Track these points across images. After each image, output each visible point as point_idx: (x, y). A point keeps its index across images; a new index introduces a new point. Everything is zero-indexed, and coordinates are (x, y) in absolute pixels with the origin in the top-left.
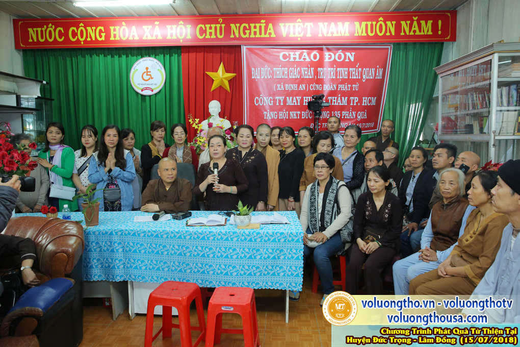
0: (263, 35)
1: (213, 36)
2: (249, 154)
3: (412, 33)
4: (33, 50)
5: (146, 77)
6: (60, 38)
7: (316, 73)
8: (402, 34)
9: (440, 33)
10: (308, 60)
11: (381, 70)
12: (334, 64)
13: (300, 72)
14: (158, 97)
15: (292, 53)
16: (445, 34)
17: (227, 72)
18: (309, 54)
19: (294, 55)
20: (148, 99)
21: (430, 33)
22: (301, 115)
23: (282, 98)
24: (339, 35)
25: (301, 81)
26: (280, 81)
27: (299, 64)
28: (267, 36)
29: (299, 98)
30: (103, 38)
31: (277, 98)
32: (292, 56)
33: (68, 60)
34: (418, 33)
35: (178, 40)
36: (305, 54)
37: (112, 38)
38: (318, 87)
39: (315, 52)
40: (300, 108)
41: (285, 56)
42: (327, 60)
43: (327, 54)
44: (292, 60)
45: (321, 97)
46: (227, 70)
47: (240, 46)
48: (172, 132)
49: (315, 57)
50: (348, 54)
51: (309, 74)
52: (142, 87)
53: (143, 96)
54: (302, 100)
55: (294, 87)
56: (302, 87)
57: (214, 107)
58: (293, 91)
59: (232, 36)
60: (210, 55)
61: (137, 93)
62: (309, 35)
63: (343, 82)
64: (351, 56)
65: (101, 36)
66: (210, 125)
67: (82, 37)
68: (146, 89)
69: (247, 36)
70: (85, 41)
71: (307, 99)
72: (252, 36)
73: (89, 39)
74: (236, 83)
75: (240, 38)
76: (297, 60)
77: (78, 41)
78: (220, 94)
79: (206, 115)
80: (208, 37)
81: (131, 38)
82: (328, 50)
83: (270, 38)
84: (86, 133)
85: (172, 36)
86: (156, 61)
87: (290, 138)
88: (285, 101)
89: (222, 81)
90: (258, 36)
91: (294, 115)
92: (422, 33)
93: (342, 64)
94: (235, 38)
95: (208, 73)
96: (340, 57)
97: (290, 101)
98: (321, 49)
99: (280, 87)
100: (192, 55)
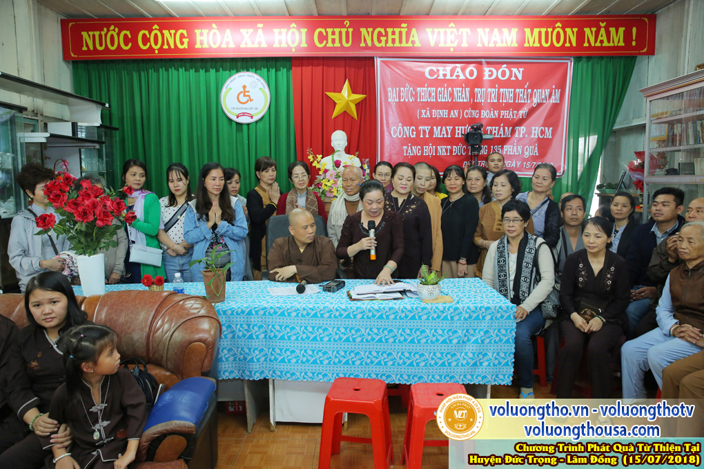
0: (404, 44)
1: (337, 44)
2: (408, 202)
3: (598, 44)
4: (86, 62)
5: (243, 99)
6: (126, 45)
7: (473, 95)
8: (586, 44)
9: (634, 43)
10: (462, 77)
11: (558, 92)
12: (495, 83)
13: (452, 95)
14: (260, 125)
15: (441, 69)
16: (640, 45)
17: (354, 92)
18: (463, 70)
19: (444, 70)
20: (245, 128)
21: (622, 44)
22: (451, 151)
23: (427, 128)
24: (505, 45)
25: (451, 106)
26: (426, 105)
27: (452, 83)
28: (410, 45)
29: (449, 128)
30: (186, 46)
31: (421, 128)
32: (441, 73)
33: (135, 75)
34: (606, 44)
35: (289, 49)
36: (459, 69)
37: (198, 46)
38: (475, 114)
39: (471, 67)
40: (451, 141)
41: (431, 72)
42: (486, 77)
43: (486, 70)
44: (441, 77)
45: (479, 128)
46: (354, 90)
47: (372, 59)
48: (290, 173)
49: (471, 73)
50: (515, 70)
51: (462, 95)
52: (238, 112)
53: (239, 125)
54: (453, 131)
55: (443, 113)
56: (454, 114)
57: (339, 139)
58: (442, 119)
59: (363, 45)
60: (332, 69)
61: (230, 120)
62: (465, 45)
63: (507, 106)
64: (518, 73)
65: (182, 43)
66: (337, 164)
67: (156, 43)
68: (244, 114)
69: (383, 44)
70: (161, 50)
71: (461, 131)
72: (390, 44)
73: (166, 47)
74: (367, 108)
75: (374, 47)
76: (448, 77)
77: (151, 49)
78: (344, 122)
79: (328, 150)
80: (330, 45)
81: (224, 46)
82: (488, 63)
83: (413, 48)
84: (174, 175)
85: (280, 43)
86: (256, 76)
87: (460, 182)
88: (431, 132)
89: (347, 105)
90: (397, 44)
91: (442, 150)
92: (611, 44)
93: (508, 84)
94: (367, 48)
95: (330, 94)
96: (504, 74)
97: (437, 132)
98: (480, 63)
99: (425, 114)
100: (307, 70)
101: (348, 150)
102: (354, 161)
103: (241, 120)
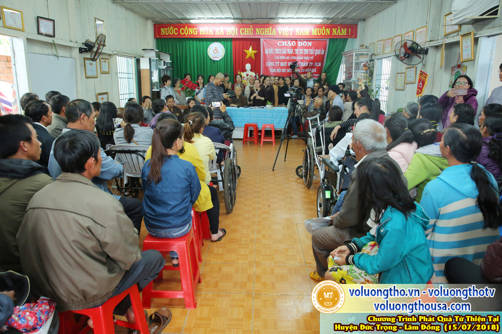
0: (270, 34)
1: (248, 34)
2: (268, 86)
3: (337, 34)
4: (161, 38)
5: (215, 52)
6: (176, 33)
7: (294, 51)
8: (333, 34)
9: (350, 34)
10: (290, 45)
11: (324, 50)
12: (302, 47)
13: (287, 51)
14: (221, 61)
15: (283, 42)
16: (352, 35)
17: (253, 50)
18: (291, 43)
19: (284, 43)
20: (216, 62)
21: (345, 34)
22: (287, 71)
23: (278, 63)
24: (305, 34)
25: (287, 55)
26: (278, 55)
27: (286, 47)
28: (272, 34)
29: (286, 63)
30: (196, 34)
31: (276, 63)
32: (283, 44)
34: (340, 34)
35: (232, 35)
36: (289, 42)
37: (201, 34)
38: (295, 58)
39: (294, 42)
40: (287, 67)
41: (280, 44)
42: (299, 45)
43: (299, 43)
44: (283, 45)
45: (296, 63)
46: (253, 49)
47: (260, 39)
49: (294, 44)
50: (309, 43)
51: (290, 52)
52: (214, 56)
53: (214, 61)
54: (287, 64)
55: (284, 58)
56: (288, 58)
57: (248, 66)
58: (283, 59)
59: (256, 34)
60: (246, 42)
61: (211, 59)
62: (291, 34)
63: (306, 55)
64: (310, 44)
65: (195, 33)
66: (247, 75)
67: (186, 33)
68: (216, 57)
69: (263, 34)
70: (188, 35)
71: (290, 64)
72: (266, 34)
73: (190, 34)
74: (258, 55)
75: (260, 35)
76: (286, 45)
77: (185, 35)
78: (250, 60)
79: (244, 70)
80: (245, 34)
81: (209, 34)
82: (300, 40)
83: (274, 35)
84: (200, 78)
85: (229, 33)
86: (220, 44)
87: (283, 81)
88: (280, 64)
89: (251, 54)
90: (268, 34)
91: (284, 70)
92: (342, 34)
93: (306, 47)
94: (258, 35)
95: (245, 51)
96: (305, 44)
97: (282, 64)
98: (297, 40)
99: (278, 58)
100: (238, 42)
101: (251, 70)
102: (253, 74)
103: (214, 59)
